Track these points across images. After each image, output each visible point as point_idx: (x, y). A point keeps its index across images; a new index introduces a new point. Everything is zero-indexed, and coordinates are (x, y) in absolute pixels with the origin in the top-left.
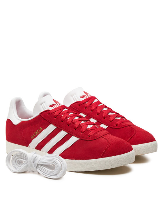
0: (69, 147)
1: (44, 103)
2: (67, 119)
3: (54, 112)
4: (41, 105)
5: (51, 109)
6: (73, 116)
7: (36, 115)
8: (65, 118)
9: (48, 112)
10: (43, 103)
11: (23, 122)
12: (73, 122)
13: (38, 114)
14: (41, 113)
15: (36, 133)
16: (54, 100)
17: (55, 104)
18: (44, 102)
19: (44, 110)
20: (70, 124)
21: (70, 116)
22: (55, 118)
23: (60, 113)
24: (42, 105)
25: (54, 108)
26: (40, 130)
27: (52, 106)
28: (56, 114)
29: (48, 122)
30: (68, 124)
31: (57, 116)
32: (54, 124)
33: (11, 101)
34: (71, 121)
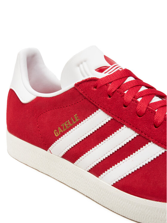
0: (140, 168)
1: (84, 63)
2: (137, 102)
3: (107, 85)
4: (78, 66)
5: (100, 76)
6: (149, 95)
7: (67, 86)
8: (132, 100)
9: (93, 83)
10: (82, 63)
11: (38, 99)
12: (150, 109)
13: (72, 85)
14: (77, 85)
15: (66, 124)
16: (105, 57)
17: (109, 65)
18: (85, 61)
19: (84, 79)
20: (144, 114)
21: (142, 95)
22: (109, 98)
23: (119, 88)
24: (81, 66)
25: (107, 74)
26: (75, 120)
27: (101, 70)
28: (111, 87)
29: (93, 104)
30: (140, 115)
31: (114, 92)
32: (107, 111)
33: (19, 55)
34: (147, 108)
